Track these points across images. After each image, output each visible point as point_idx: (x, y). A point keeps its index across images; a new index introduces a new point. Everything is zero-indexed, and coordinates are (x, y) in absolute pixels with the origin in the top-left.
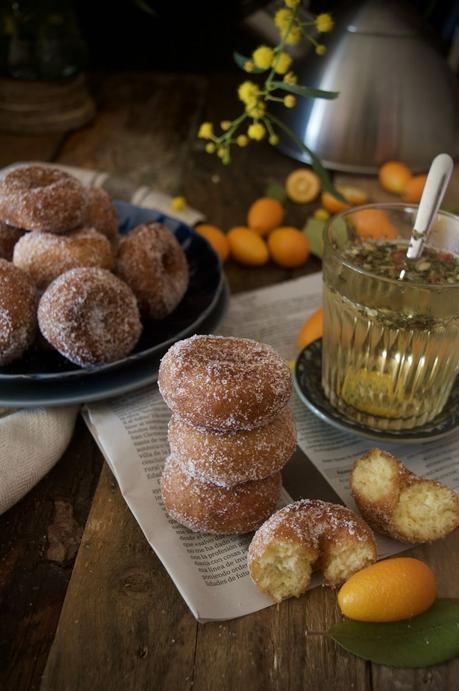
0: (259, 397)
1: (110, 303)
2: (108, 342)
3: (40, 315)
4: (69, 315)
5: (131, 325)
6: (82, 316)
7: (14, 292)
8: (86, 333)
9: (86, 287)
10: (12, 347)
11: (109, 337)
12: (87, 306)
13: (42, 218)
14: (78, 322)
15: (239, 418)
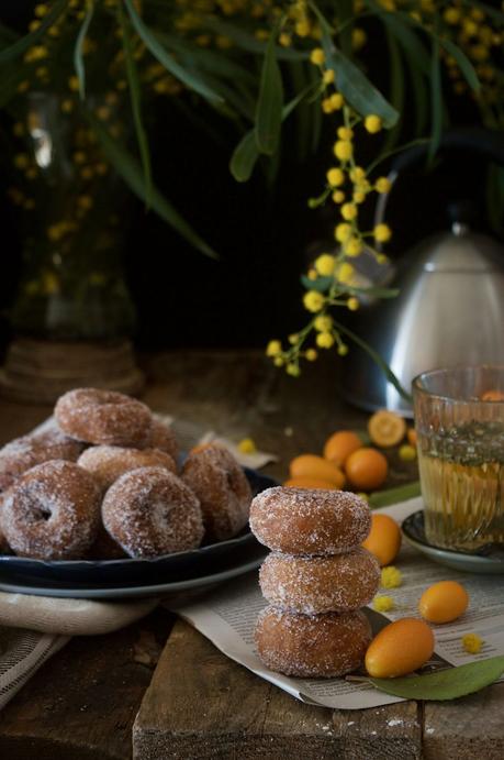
0: (339, 517)
1: (174, 498)
2: (171, 536)
3: (104, 508)
4: (134, 505)
5: (194, 523)
6: (147, 506)
7: (81, 486)
8: (149, 523)
9: (151, 480)
10: (75, 542)
11: (171, 531)
12: (150, 497)
13: (115, 431)
14: (142, 511)
15: (321, 534)
